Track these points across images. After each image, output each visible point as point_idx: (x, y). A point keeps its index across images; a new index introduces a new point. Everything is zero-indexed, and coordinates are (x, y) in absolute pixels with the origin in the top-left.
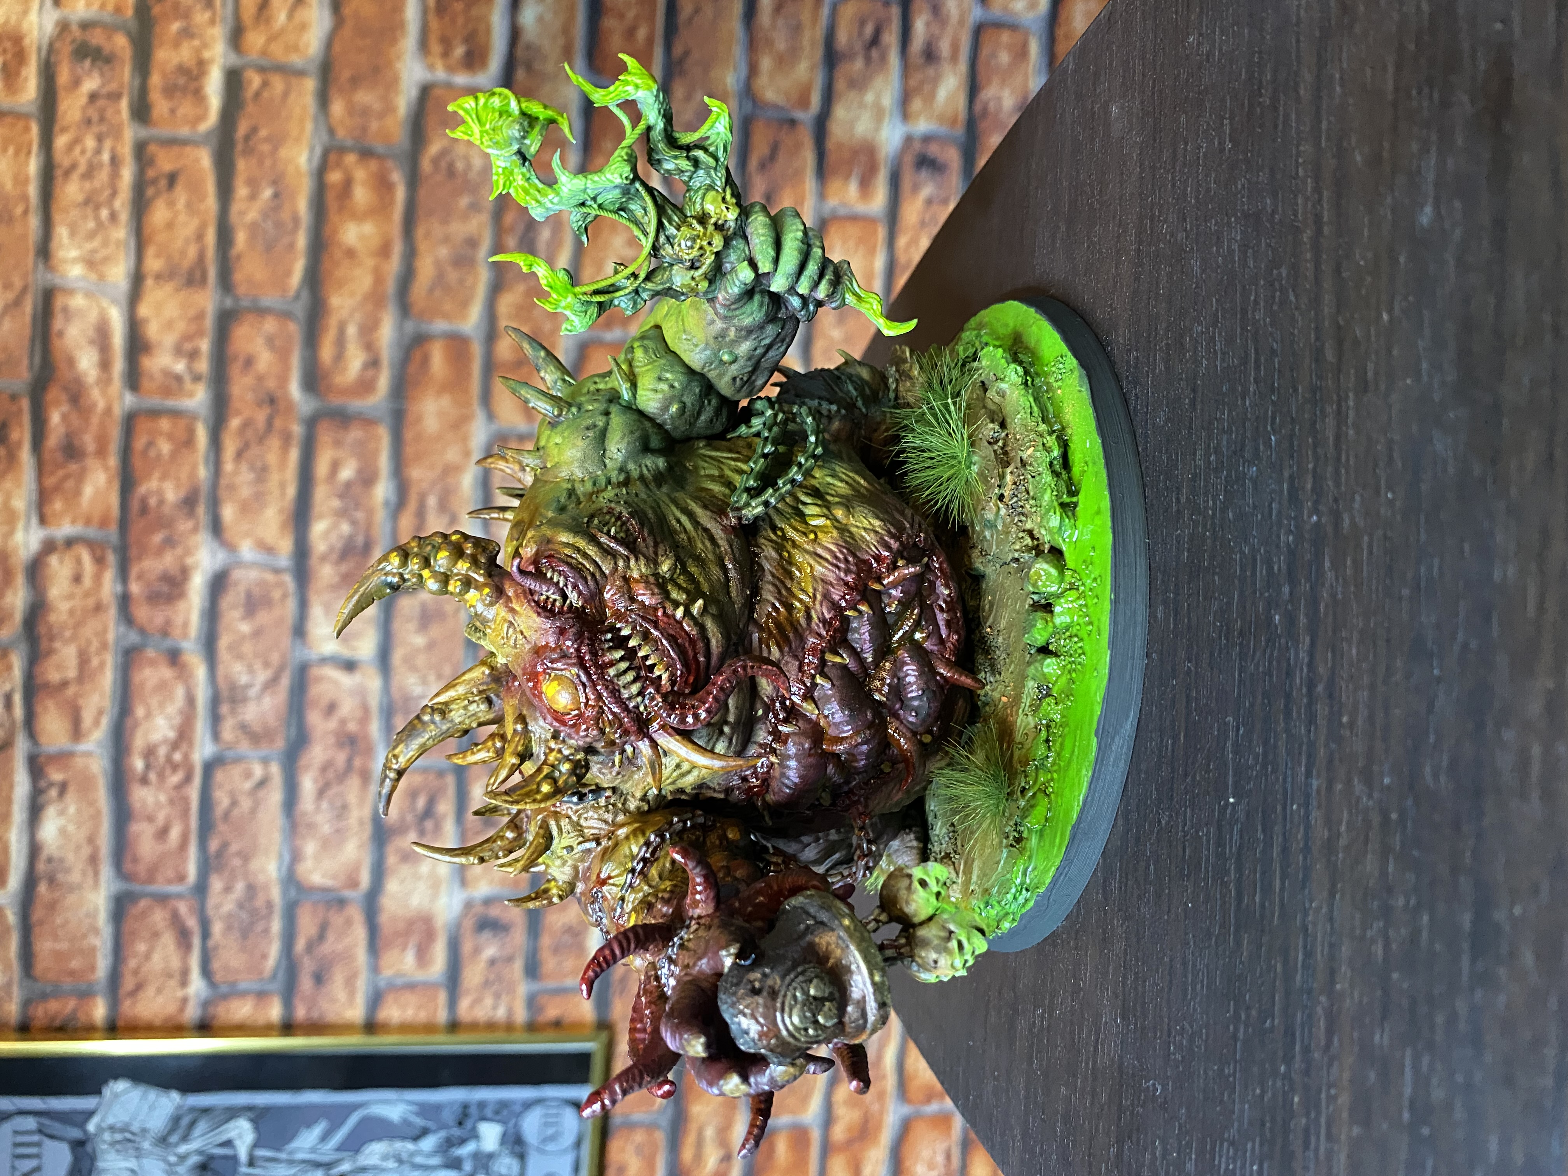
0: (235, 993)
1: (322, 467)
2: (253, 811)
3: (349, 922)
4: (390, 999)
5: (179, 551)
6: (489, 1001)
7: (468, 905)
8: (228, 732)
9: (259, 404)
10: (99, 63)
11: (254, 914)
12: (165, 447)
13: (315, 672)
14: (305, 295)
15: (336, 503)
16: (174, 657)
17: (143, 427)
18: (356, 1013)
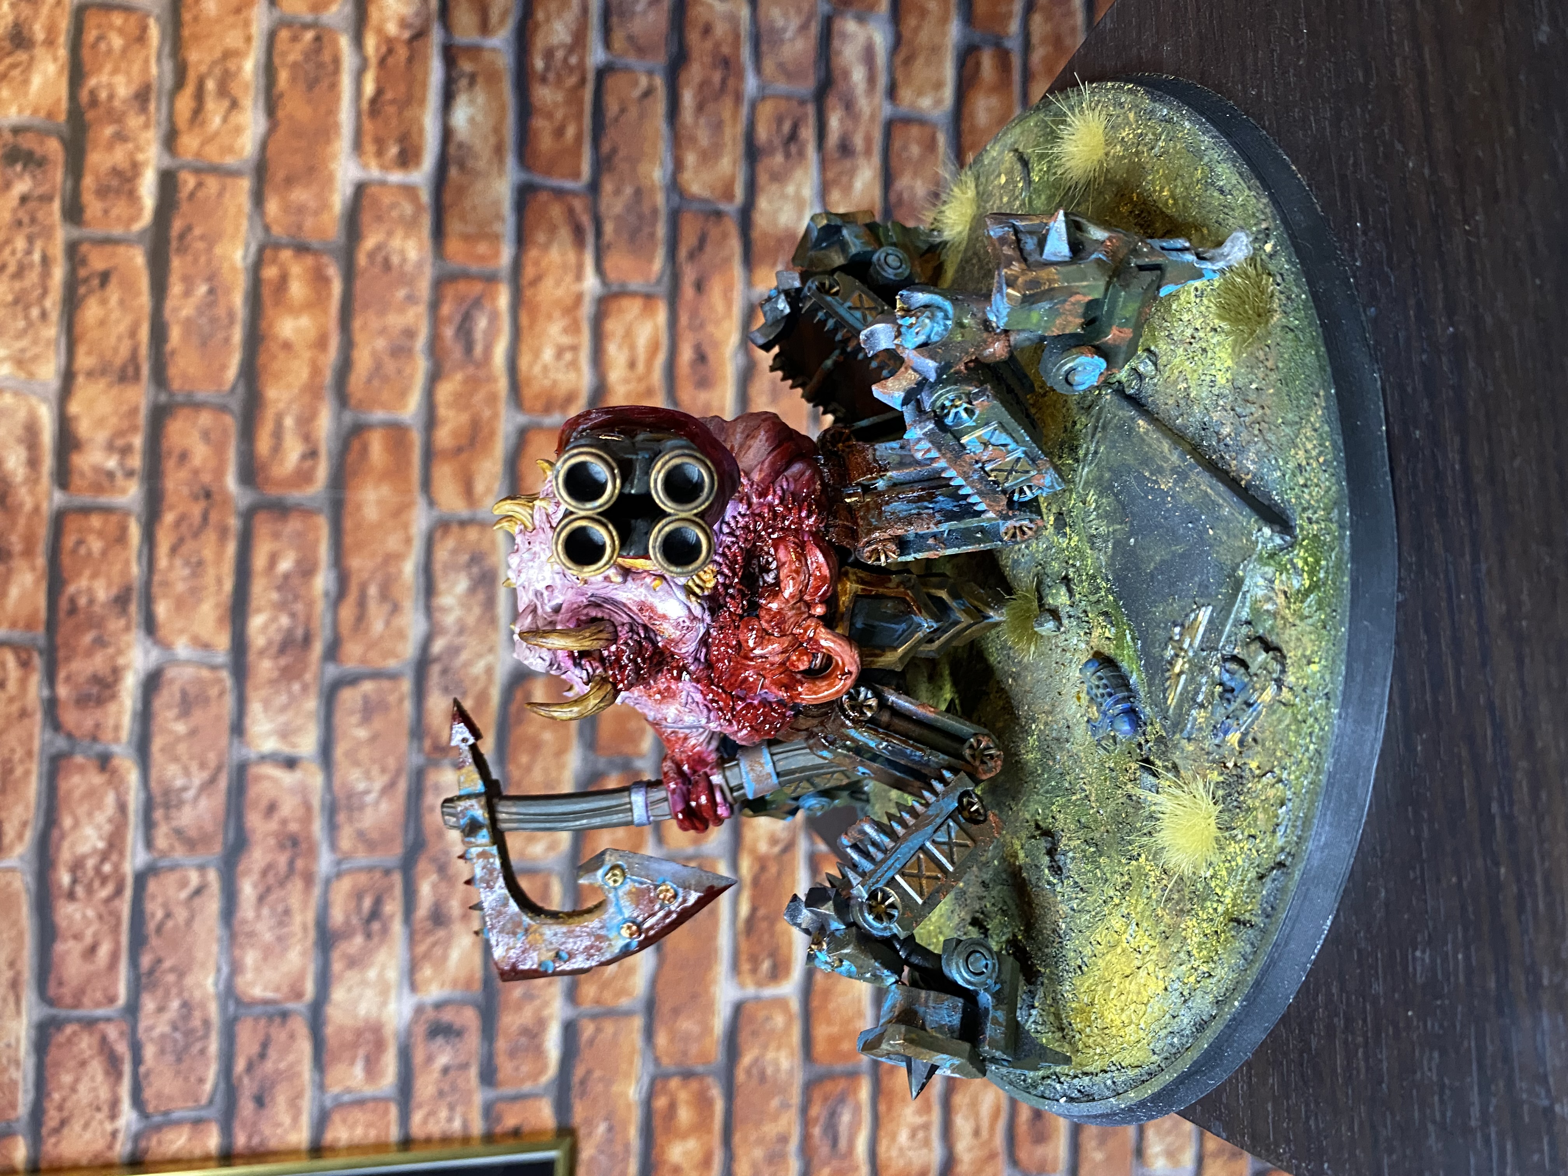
0: (170, 1123)
1: (259, 561)
2: (189, 922)
3: (292, 1037)
4: (336, 1118)
5: (111, 650)
6: (443, 1114)
7: (419, 1010)
8: (161, 841)
9: (195, 498)
10: (32, 167)
11: (189, 1033)
12: (96, 545)
13: (254, 770)
14: (241, 390)
15: (275, 596)
16: (104, 762)
17: (72, 525)
18: (301, 1137)
